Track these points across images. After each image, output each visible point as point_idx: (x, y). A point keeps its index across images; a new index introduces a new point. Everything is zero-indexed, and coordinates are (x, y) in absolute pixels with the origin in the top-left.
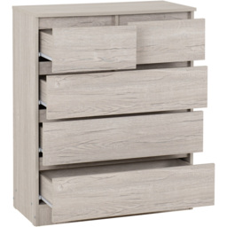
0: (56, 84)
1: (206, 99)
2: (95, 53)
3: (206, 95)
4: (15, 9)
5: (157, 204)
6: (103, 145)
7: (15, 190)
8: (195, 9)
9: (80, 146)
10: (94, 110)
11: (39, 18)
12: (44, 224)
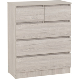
0: (19, 27)
1: (70, 33)
2: (30, 16)
3: (71, 31)
4: (8, 3)
5: (51, 67)
6: (37, 49)
7: (8, 66)
8: (71, 3)
9: (29, 50)
10: (32, 36)
11: (17, 6)
12: (19, 78)
